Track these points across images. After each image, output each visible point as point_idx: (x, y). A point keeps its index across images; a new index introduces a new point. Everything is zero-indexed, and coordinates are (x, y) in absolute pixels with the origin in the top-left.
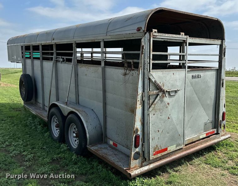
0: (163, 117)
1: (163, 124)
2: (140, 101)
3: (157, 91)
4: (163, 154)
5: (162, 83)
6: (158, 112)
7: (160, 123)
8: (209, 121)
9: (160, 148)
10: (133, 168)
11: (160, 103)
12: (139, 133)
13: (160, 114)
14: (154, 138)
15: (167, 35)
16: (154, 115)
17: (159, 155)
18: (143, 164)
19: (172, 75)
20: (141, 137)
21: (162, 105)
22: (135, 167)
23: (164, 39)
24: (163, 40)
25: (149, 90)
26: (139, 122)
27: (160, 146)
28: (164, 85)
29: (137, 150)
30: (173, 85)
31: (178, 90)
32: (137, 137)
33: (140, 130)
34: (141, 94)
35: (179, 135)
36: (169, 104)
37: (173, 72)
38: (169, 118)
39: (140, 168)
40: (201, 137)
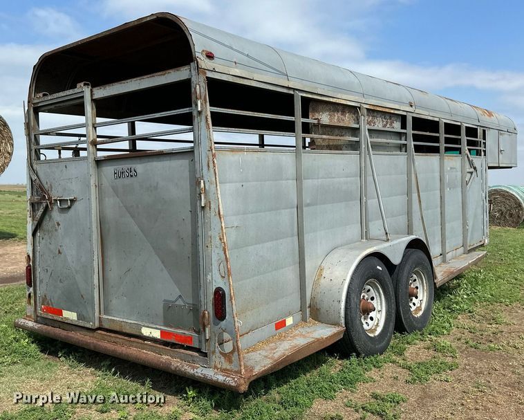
0: (52, 247)
4: (55, 317)
5: (49, 184)
7: (49, 256)
8: (180, 302)
9: (50, 302)
11: (49, 219)
13: (49, 240)
17: (50, 316)
19: (64, 169)
21: (50, 224)
28: (52, 188)
30: (65, 189)
36: (59, 225)
37: (65, 164)
38: (60, 252)
39: (35, 322)
40: (146, 332)
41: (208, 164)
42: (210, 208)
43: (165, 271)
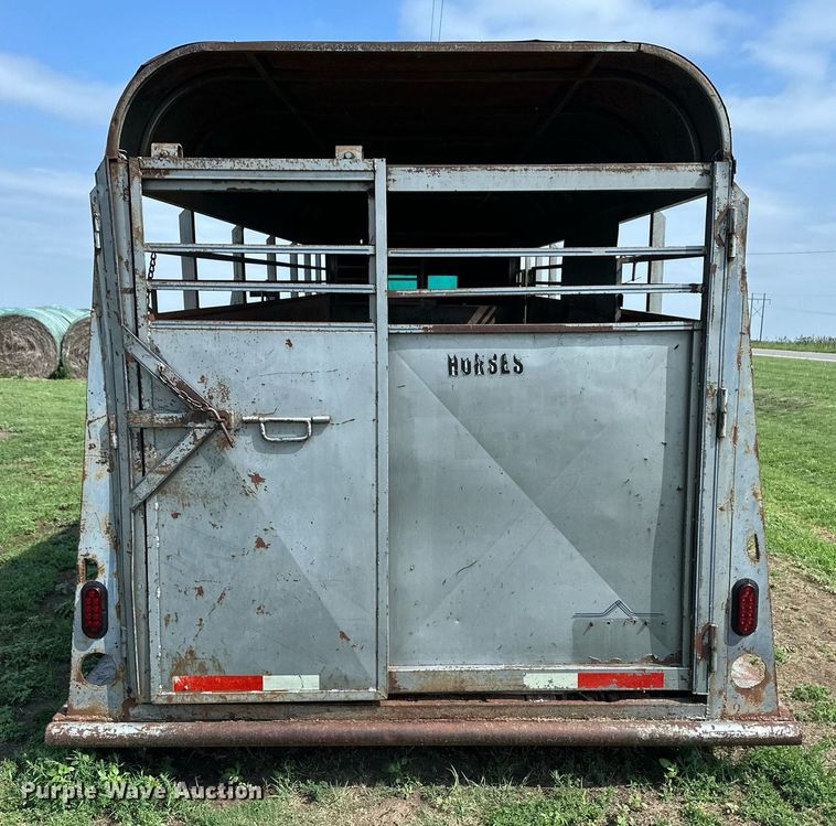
0: (228, 532)
1: (224, 564)
2: (99, 446)
3: (179, 416)
4: (233, 696)
5: (212, 383)
6: (197, 509)
7: (209, 556)
8: (619, 614)
9: (209, 664)
10: (81, 712)
11: (208, 468)
12: (103, 578)
13: (207, 517)
14: (173, 617)
15: (227, 164)
16: (175, 516)
17: (209, 696)
18: (133, 712)
19: (284, 346)
20: (113, 599)
21: (217, 479)
22: (91, 711)
23: (226, 181)
24: (222, 187)
25: (141, 407)
26: (99, 536)
27: (213, 659)
28: (225, 393)
29: (99, 645)
30: (286, 397)
31: (312, 422)
32: (95, 597)
33: (107, 567)
34: (105, 419)
35: (343, 635)
36: (262, 480)
37: (287, 335)
38: (260, 543)
39: (116, 721)
40: (534, 681)
41: (739, 358)
42: (735, 439)
43: (580, 560)
